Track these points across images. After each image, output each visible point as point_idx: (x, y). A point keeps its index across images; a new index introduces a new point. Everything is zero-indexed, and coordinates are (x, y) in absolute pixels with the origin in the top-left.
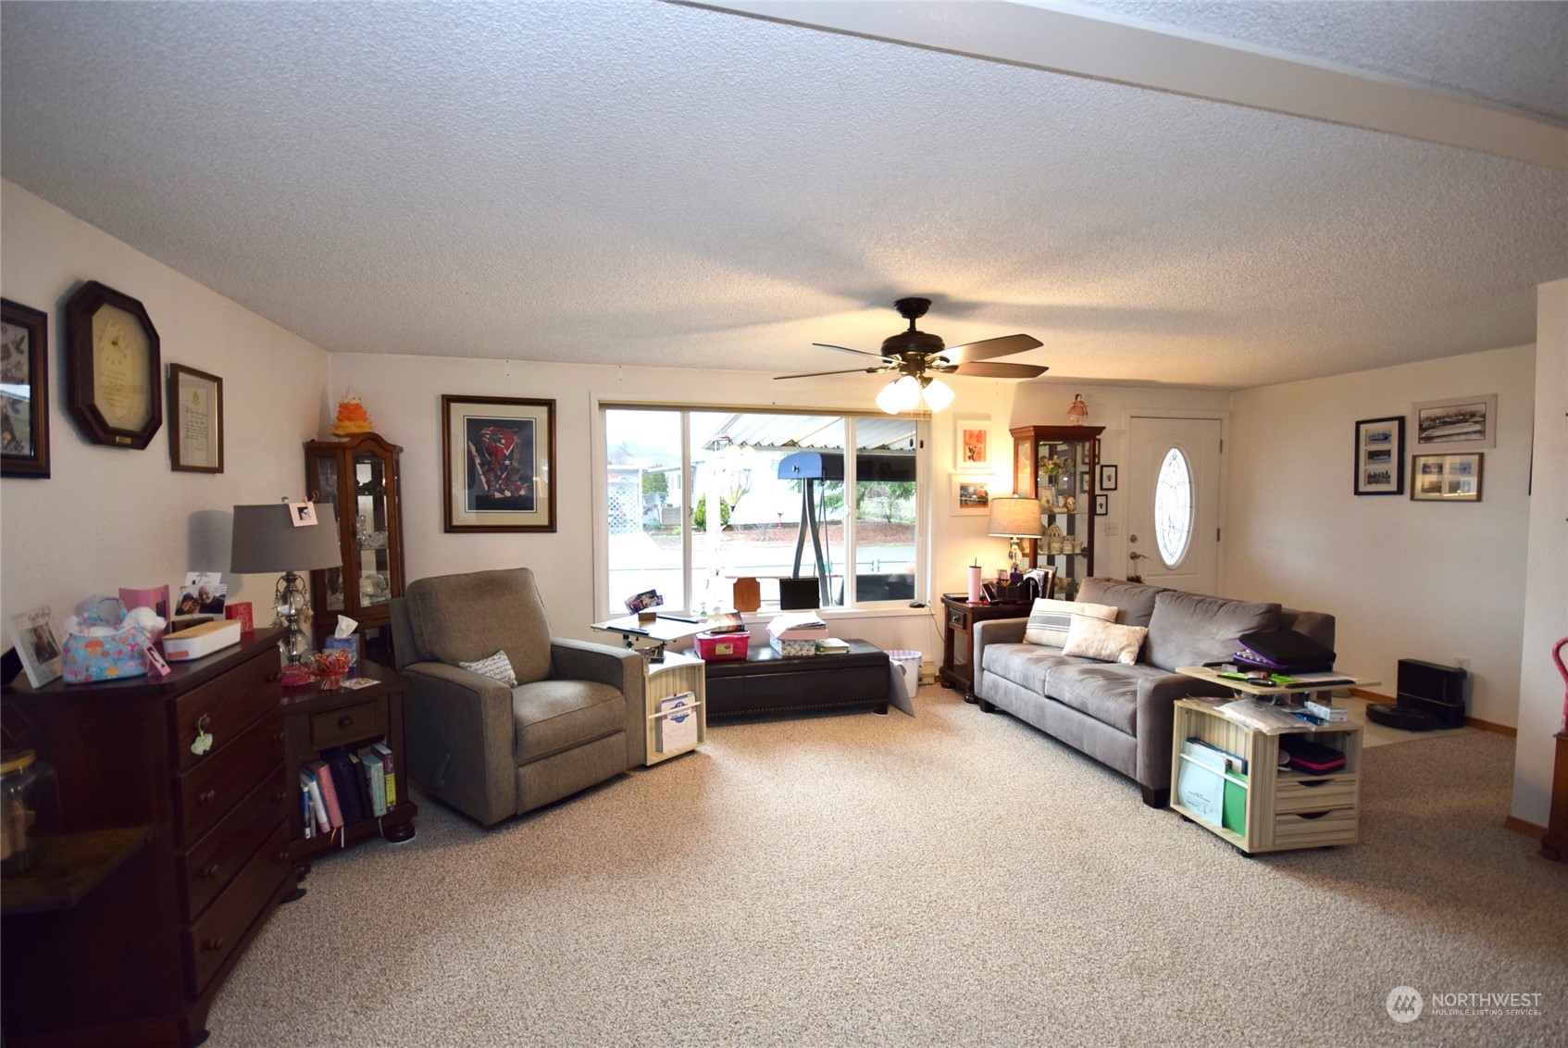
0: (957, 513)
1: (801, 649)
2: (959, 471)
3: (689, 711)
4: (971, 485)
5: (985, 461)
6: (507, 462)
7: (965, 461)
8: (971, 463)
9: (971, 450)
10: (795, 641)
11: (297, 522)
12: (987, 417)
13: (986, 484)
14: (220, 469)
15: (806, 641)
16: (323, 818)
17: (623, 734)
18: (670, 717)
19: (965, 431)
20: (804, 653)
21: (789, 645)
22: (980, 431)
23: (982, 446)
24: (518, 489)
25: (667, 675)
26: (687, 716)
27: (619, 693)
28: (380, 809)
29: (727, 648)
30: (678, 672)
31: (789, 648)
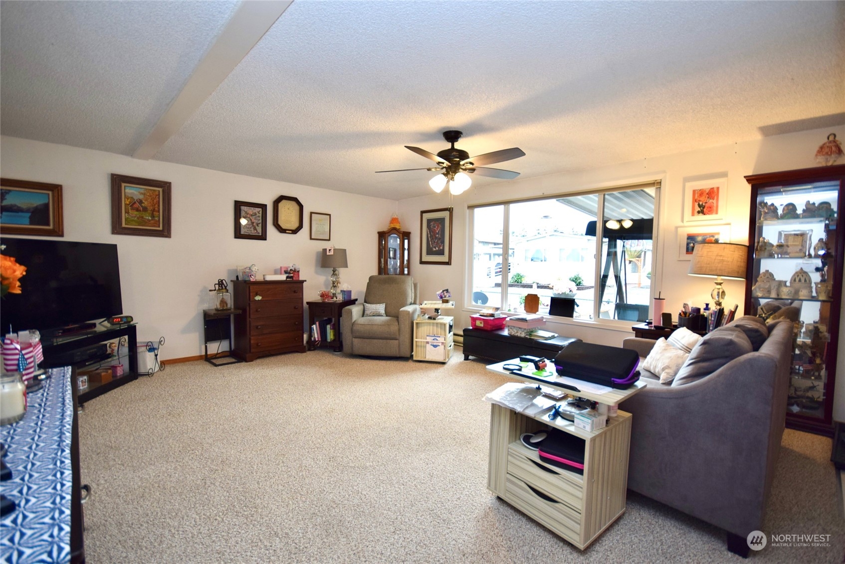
0: (681, 258)
1: (517, 332)
2: (686, 224)
3: (440, 344)
4: (698, 235)
5: (717, 213)
6: (437, 236)
7: (693, 215)
8: (701, 217)
9: (699, 206)
10: (514, 327)
11: (328, 254)
12: (724, 175)
13: (718, 234)
14: (329, 240)
15: (520, 328)
16: (316, 336)
17: (397, 341)
18: (430, 344)
19: (694, 191)
20: (519, 334)
21: (511, 329)
22: (713, 189)
23: (715, 201)
24: (440, 247)
25: (433, 326)
26: (439, 346)
27: (397, 324)
28: (329, 340)
29: (481, 323)
30: (439, 326)
31: (511, 330)
